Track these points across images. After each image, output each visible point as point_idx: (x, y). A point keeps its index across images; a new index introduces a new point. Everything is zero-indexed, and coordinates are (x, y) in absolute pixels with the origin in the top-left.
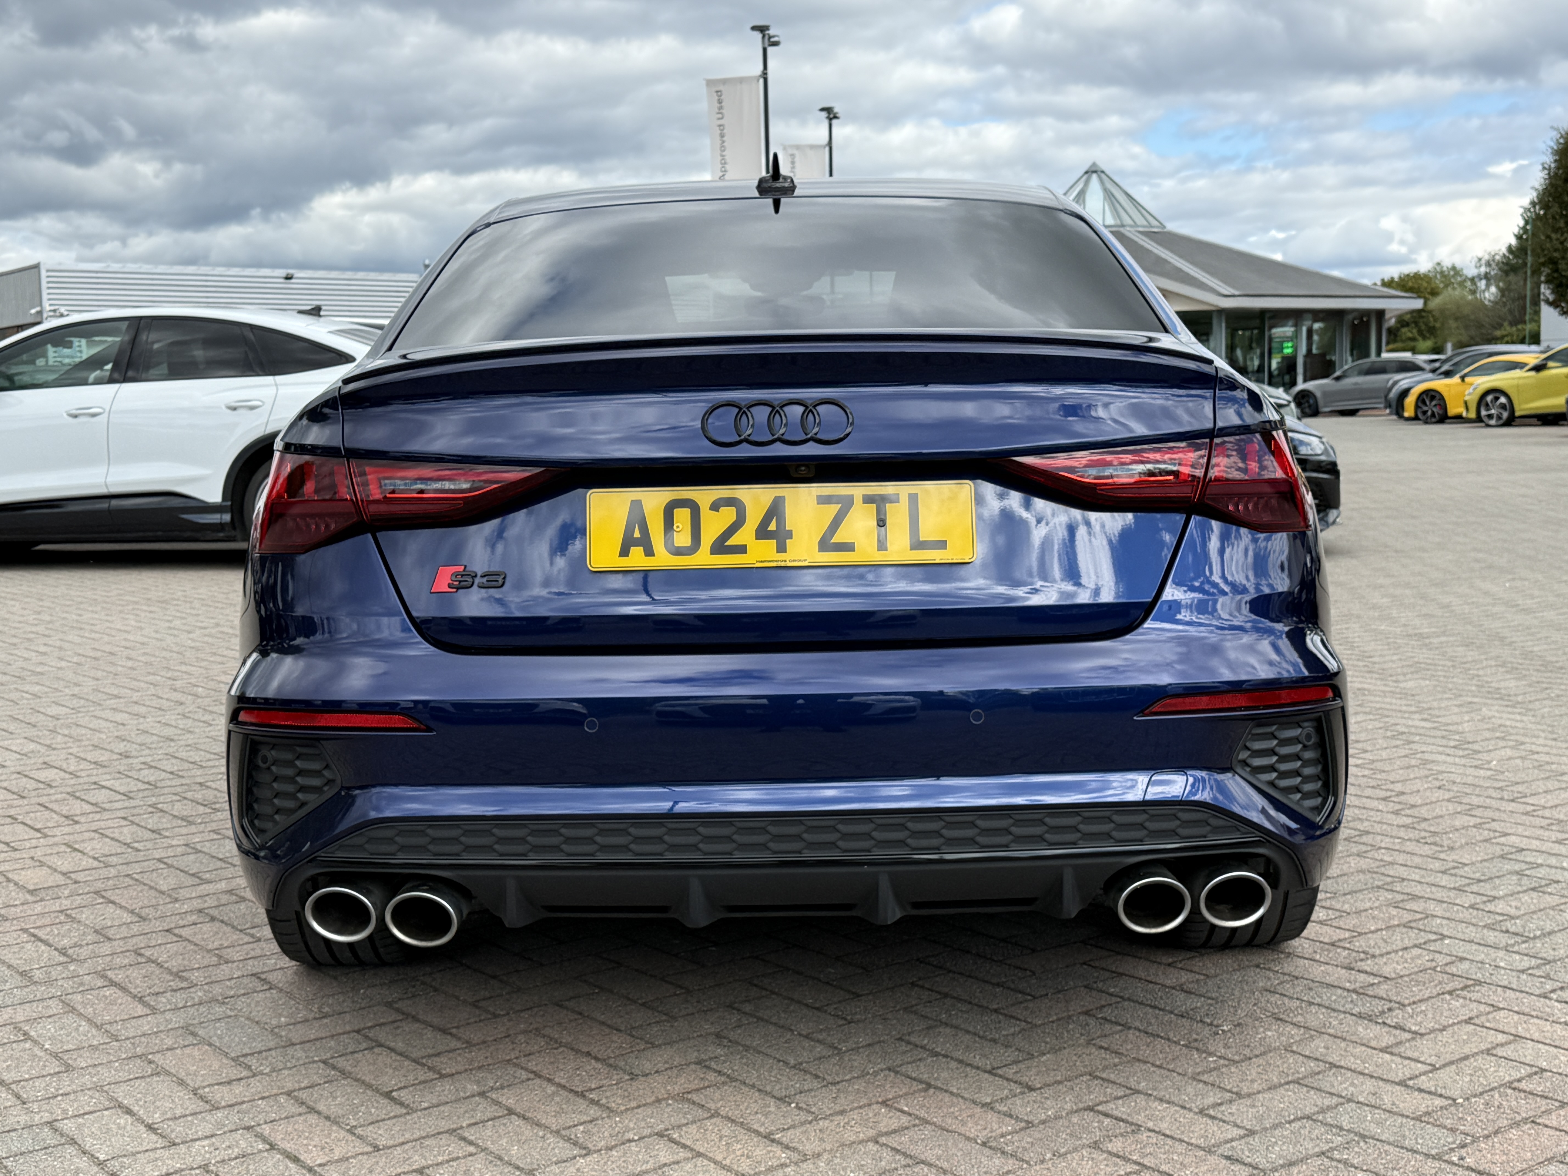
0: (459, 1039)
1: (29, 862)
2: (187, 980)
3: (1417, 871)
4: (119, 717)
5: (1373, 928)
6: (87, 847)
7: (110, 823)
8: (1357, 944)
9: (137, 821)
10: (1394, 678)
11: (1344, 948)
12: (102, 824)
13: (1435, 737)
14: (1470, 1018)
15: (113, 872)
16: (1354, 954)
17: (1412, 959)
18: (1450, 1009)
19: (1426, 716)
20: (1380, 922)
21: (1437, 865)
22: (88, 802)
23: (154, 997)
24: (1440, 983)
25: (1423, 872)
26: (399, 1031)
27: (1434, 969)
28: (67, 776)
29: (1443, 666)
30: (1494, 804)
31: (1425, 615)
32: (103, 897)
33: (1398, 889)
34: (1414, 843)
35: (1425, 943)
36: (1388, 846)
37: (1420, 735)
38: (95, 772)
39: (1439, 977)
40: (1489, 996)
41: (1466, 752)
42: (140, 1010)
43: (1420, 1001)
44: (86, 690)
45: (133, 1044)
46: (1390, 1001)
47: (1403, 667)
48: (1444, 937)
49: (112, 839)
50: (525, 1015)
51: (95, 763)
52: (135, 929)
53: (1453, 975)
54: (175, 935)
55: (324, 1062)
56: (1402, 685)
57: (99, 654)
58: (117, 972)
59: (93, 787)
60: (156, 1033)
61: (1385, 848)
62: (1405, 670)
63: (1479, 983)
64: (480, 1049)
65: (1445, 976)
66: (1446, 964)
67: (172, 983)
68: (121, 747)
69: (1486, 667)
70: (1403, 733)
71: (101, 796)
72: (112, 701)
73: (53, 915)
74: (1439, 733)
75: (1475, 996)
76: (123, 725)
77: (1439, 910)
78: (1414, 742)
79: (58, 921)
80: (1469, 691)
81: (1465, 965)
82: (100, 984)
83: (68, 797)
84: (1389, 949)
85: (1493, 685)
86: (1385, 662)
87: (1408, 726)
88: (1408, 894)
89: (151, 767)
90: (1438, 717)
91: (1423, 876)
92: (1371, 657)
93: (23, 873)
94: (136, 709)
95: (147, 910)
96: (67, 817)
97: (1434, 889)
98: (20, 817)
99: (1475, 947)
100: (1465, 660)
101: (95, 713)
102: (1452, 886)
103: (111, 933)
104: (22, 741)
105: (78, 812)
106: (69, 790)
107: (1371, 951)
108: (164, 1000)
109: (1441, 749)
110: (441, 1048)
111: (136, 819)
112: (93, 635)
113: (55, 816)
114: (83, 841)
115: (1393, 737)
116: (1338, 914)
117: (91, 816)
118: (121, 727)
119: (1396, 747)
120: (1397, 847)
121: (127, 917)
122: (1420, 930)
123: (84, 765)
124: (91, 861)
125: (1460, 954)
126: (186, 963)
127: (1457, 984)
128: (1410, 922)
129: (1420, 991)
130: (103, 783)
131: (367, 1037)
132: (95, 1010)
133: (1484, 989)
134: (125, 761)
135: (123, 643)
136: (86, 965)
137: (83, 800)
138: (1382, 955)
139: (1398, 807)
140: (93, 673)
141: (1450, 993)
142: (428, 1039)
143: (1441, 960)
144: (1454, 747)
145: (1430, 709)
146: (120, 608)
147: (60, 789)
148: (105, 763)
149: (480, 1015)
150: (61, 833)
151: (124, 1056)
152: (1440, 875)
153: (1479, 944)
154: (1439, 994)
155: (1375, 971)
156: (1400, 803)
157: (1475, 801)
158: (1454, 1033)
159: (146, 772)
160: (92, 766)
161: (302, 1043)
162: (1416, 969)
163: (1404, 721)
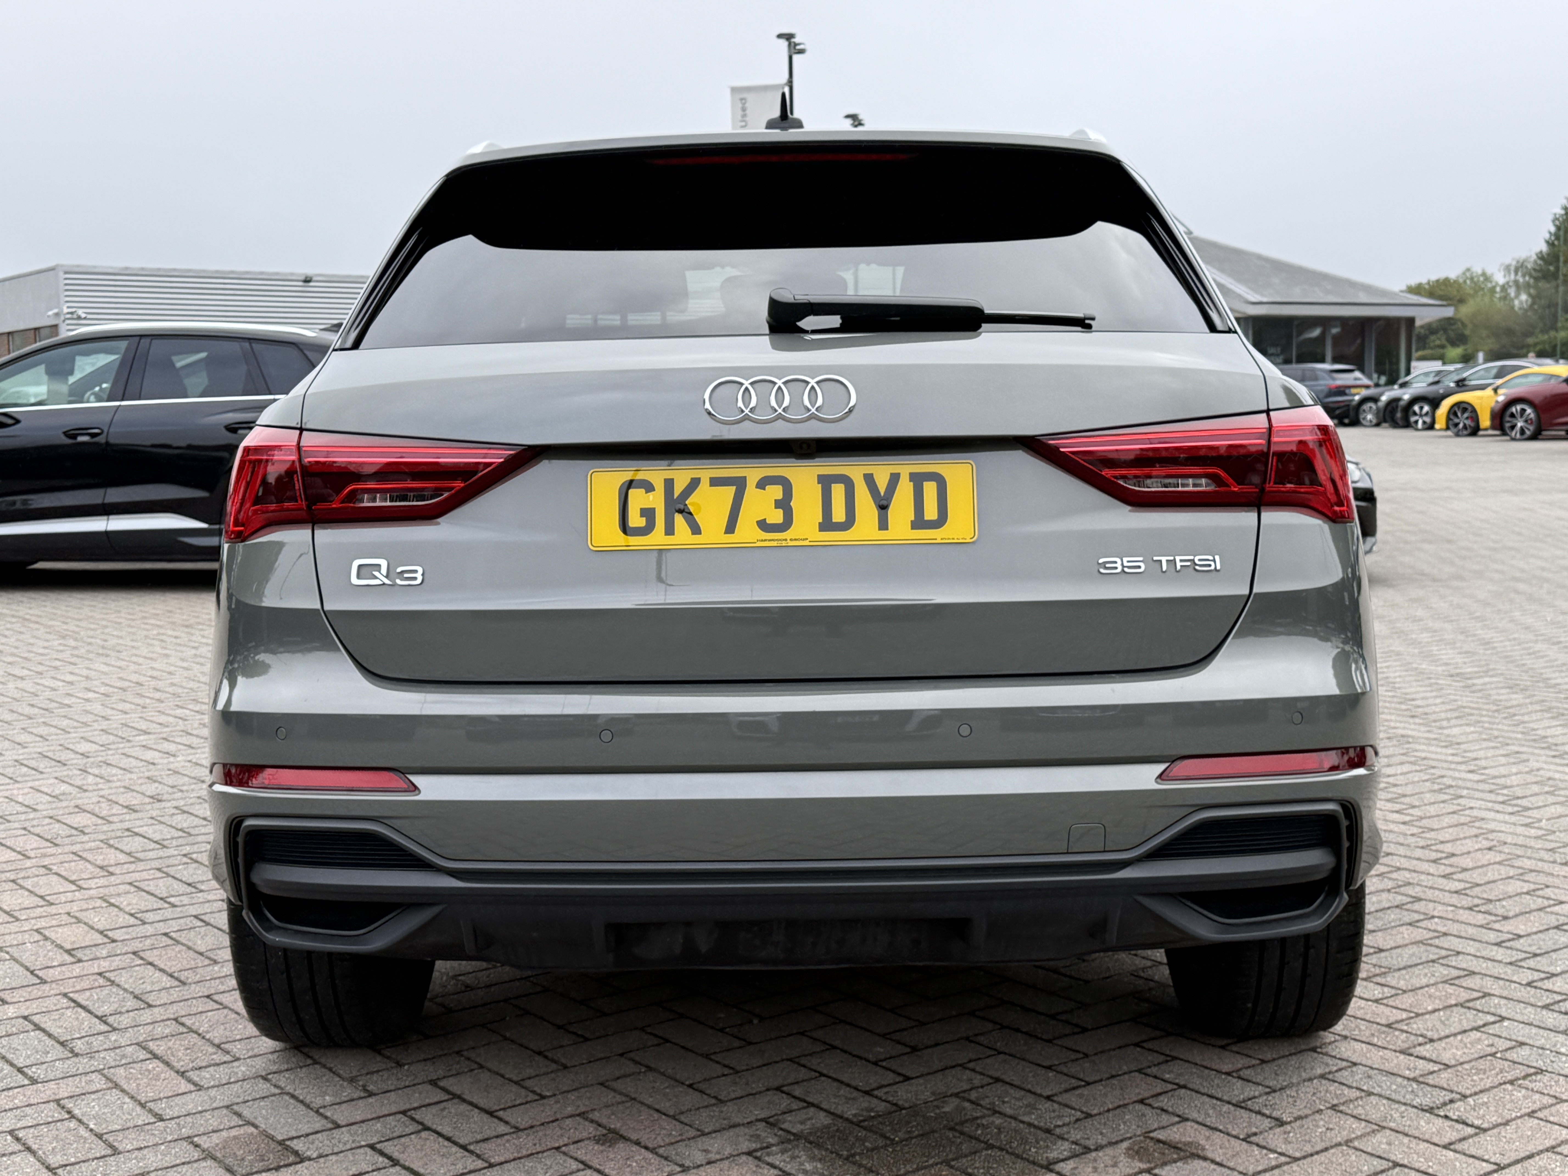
0: (507, 1123)
1: (65, 918)
2: (228, 1053)
3: (1471, 943)
4: (149, 755)
5: (1430, 1008)
6: (122, 901)
7: (145, 875)
8: (1415, 1026)
9: (172, 873)
10: (1438, 724)
11: (1402, 1031)
12: (136, 876)
13: (1482, 791)
14: (1534, 1112)
15: (149, 930)
16: (1413, 1038)
17: (1471, 1043)
18: (1512, 1101)
19: (1472, 768)
20: (1437, 1001)
21: (1492, 937)
22: (122, 851)
23: (197, 1072)
24: (1501, 1071)
25: (1477, 945)
26: (445, 1113)
27: (1493, 1055)
28: (100, 821)
29: (1488, 710)
30: (1546, 867)
31: (1466, 653)
32: (142, 958)
33: (1454, 964)
34: (1467, 912)
35: (1484, 1025)
36: (1440, 914)
37: (1468, 789)
38: (127, 817)
39: (1499, 1064)
40: (1551, 1086)
41: (1516, 809)
42: (184, 1086)
43: (1481, 1091)
44: (114, 726)
45: (179, 1124)
46: (1452, 1091)
47: (1446, 711)
48: (1503, 1019)
49: (148, 892)
50: (572, 1096)
51: (127, 807)
52: (175, 994)
53: (1515, 1063)
54: (216, 1002)
55: (372, 1147)
56: (1446, 732)
57: (126, 684)
58: (158, 1043)
59: (127, 833)
60: (201, 1112)
61: (1439, 917)
62: (1449, 715)
63: (1540, 1071)
64: (528, 1135)
65: (1506, 1064)
66: (1507, 1050)
67: (214, 1057)
68: (152, 789)
69: (1531, 712)
70: (1451, 786)
71: (133, 845)
72: (142, 738)
73: (92, 978)
74: (1487, 787)
75: (1537, 1086)
76: (153, 764)
77: (1495, 987)
78: (1461, 797)
79: (97, 984)
80: (1516, 739)
81: (1524, 1052)
82: (142, 1057)
83: (102, 845)
84: (1447, 1032)
85: (1539, 732)
86: (1428, 706)
87: (1454, 779)
88: (1464, 970)
89: (184, 812)
90: (1485, 768)
91: (1478, 950)
92: (1413, 700)
93: (60, 930)
94: (166, 746)
95: (186, 973)
96: (101, 868)
97: (1490, 964)
98: (54, 868)
99: (1534, 1030)
100: (1509, 704)
101: (126, 751)
102: (1508, 960)
103: (150, 999)
104: (52, 781)
105: (112, 862)
106: (103, 837)
107: (1429, 1034)
108: (208, 1076)
109: (1490, 805)
110: (488, 1133)
111: (172, 871)
112: (119, 663)
113: (89, 866)
114: (119, 895)
115: (1440, 791)
116: (1393, 992)
117: (126, 866)
118: (151, 767)
119: (1443, 802)
120: (1450, 916)
121: (166, 981)
122: (1479, 1011)
123: (116, 809)
124: (127, 917)
125: (1520, 1039)
126: (228, 1034)
127: (1519, 1072)
128: (1468, 1001)
129: (1481, 1079)
130: (136, 830)
131: (413, 1119)
132: (138, 1085)
133: (1546, 1078)
134: (157, 805)
135: (150, 673)
136: (128, 1035)
137: (117, 849)
138: (1440, 1039)
139: (1449, 870)
140: (121, 706)
141: (1511, 1082)
142: (475, 1123)
143: (1502, 1044)
144: (1503, 803)
145: (1476, 759)
146: (145, 633)
147: (93, 836)
148: (137, 808)
149: (526, 1096)
150: (97, 885)
151: (169, 1138)
152: (1496, 948)
153: (1539, 1027)
154: (1501, 1084)
155: (1434, 1057)
156: (1451, 866)
157: (1528, 864)
158: (1518, 1128)
159: (179, 817)
160: (125, 811)
161: (348, 1125)
162: (1476, 1056)
163: (1450, 773)
